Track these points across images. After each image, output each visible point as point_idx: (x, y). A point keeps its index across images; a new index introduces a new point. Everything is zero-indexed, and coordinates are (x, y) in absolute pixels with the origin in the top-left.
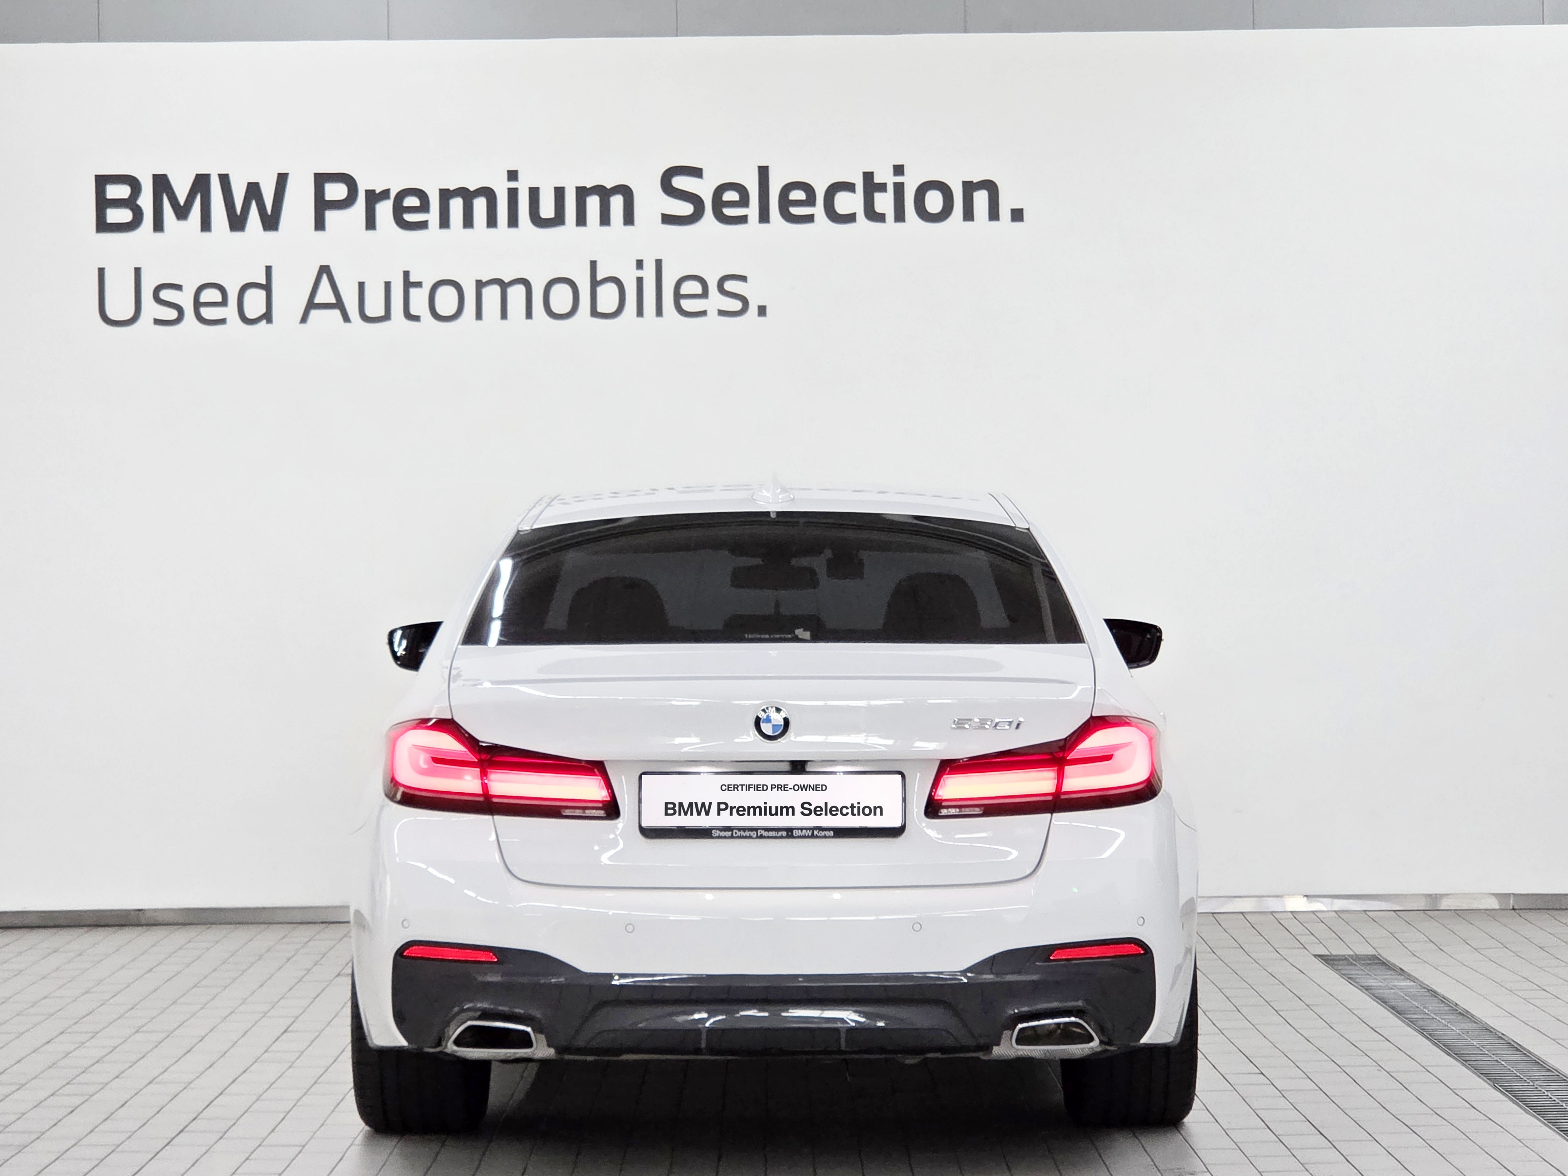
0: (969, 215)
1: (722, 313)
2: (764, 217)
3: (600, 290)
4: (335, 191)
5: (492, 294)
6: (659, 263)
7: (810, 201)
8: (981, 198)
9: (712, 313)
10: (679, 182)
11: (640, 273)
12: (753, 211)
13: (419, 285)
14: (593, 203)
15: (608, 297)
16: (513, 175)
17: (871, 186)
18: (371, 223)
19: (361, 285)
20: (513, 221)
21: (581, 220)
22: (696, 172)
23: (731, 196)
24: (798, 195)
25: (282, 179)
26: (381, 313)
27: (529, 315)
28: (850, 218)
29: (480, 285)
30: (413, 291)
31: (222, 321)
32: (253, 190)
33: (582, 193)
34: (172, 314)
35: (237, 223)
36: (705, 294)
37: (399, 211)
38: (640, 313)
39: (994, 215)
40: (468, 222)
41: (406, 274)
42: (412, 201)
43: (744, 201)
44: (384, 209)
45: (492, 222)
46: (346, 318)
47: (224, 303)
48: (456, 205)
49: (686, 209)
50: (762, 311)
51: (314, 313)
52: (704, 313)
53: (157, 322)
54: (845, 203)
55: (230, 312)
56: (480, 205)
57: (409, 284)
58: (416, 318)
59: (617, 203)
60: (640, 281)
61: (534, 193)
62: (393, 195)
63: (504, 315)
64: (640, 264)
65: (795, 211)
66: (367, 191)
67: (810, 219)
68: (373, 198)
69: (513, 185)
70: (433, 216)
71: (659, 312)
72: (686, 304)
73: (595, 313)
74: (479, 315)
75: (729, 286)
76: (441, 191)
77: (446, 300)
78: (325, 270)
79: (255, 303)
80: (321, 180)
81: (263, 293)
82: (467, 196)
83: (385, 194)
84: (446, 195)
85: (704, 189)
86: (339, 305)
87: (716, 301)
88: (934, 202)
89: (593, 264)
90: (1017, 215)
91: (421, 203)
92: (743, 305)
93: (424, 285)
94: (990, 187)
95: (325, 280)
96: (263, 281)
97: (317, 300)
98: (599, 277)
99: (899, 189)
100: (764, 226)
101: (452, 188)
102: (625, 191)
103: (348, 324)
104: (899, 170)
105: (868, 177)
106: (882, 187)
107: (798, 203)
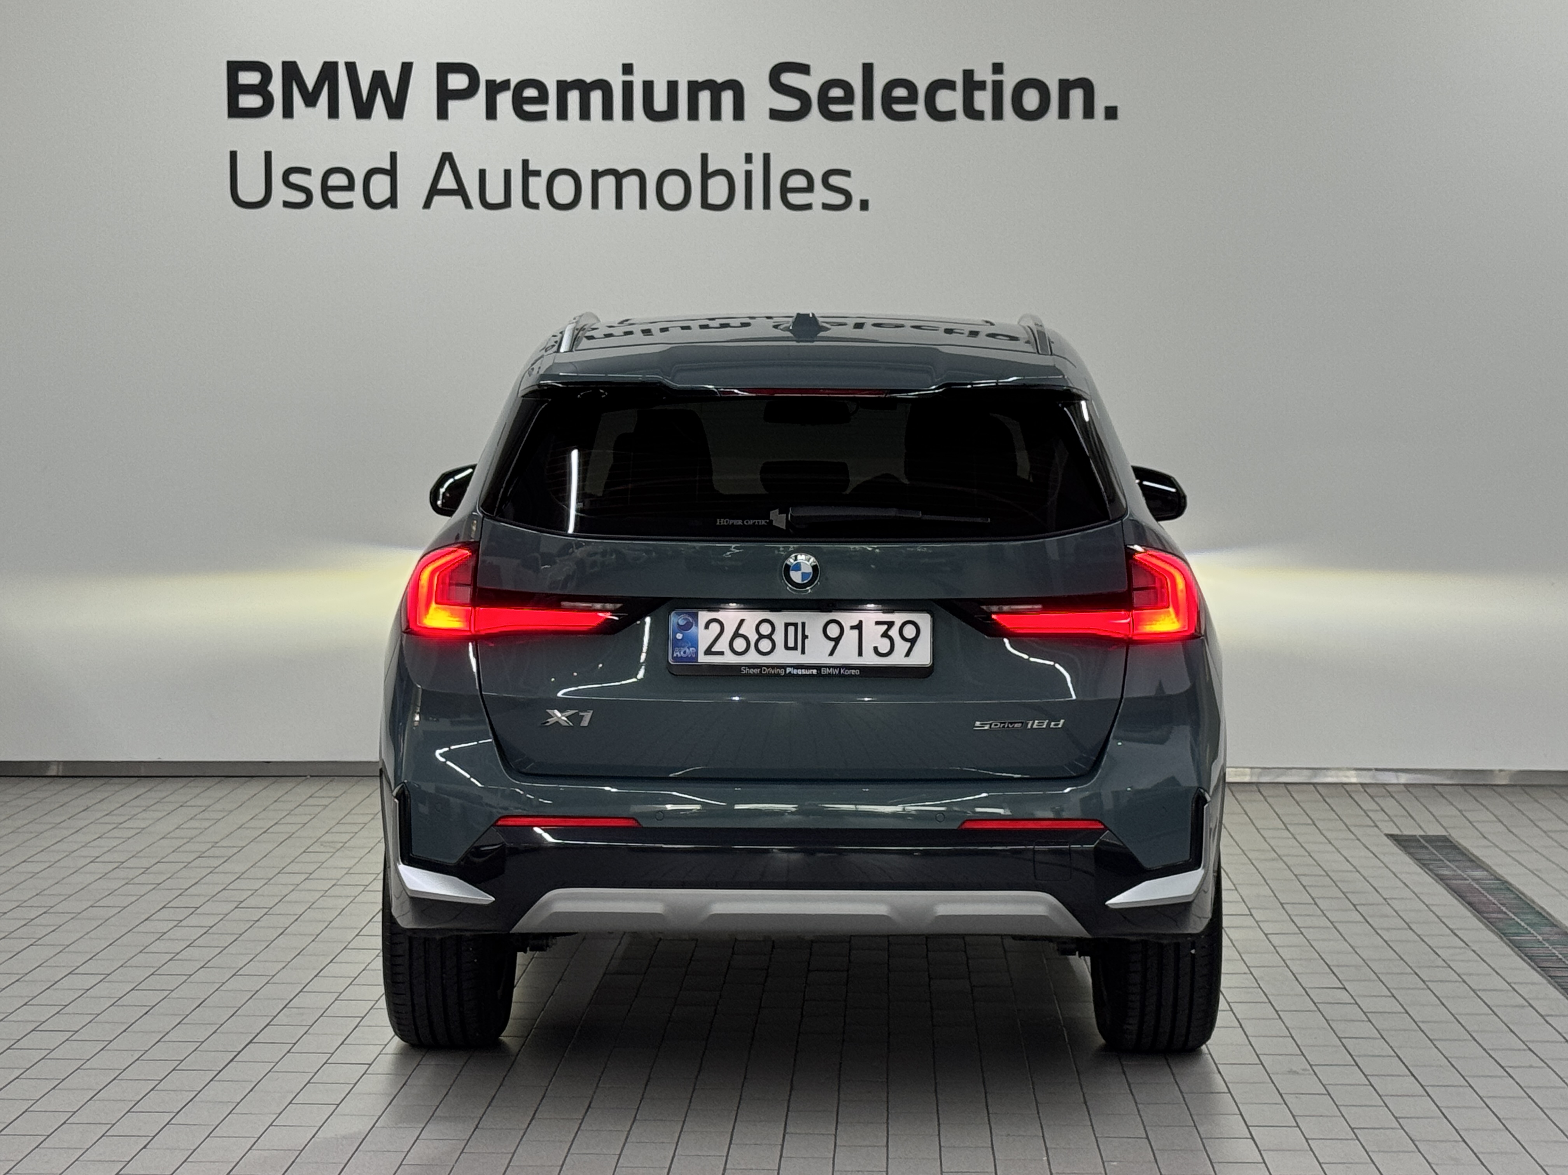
0: (1064, 113)
1: (826, 206)
2: (868, 114)
3: (711, 182)
4: (458, 82)
5: (607, 184)
6: (767, 157)
7: (912, 98)
8: (1077, 97)
9: (817, 206)
10: (788, 79)
11: (749, 167)
12: (857, 108)
13: (537, 173)
14: (705, 97)
15: (718, 190)
16: (628, 69)
17: (971, 84)
18: (491, 113)
19: (482, 173)
20: (628, 115)
21: (693, 115)
22: (803, 69)
23: (837, 92)
24: (900, 92)
25: (406, 69)
26: (500, 199)
27: (643, 205)
28: (950, 115)
29: (596, 175)
30: (532, 180)
31: (349, 205)
32: (379, 78)
33: (695, 87)
34: (301, 197)
35: (363, 110)
36: (810, 189)
37: (518, 103)
38: (748, 205)
39: (1089, 113)
40: (585, 114)
41: (525, 163)
42: (531, 92)
43: (848, 98)
44: (504, 100)
45: (607, 114)
46: (468, 205)
47: (350, 187)
48: (573, 97)
49: (793, 105)
50: (864, 205)
51: (437, 199)
52: (808, 207)
53: (287, 204)
54: (947, 100)
55: (356, 196)
56: (596, 97)
57: (528, 173)
58: (535, 206)
59: (727, 97)
60: (748, 174)
61: (648, 87)
62: (513, 85)
63: (619, 205)
64: (749, 158)
65: (899, 108)
66: (488, 82)
67: (911, 116)
68: (495, 88)
69: (628, 78)
70: (551, 108)
71: (767, 205)
72: (793, 198)
73: (705, 204)
74: (595, 205)
75: (834, 180)
76: (559, 83)
77: (564, 190)
78: (447, 158)
79: (380, 188)
80: (444, 70)
81: (386, 180)
82: (584, 88)
83: (505, 85)
84: (564, 87)
85: (811, 85)
86: (460, 191)
87: (821, 195)
88: (1031, 99)
89: (704, 157)
90: (1111, 113)
91: (539, 94)
92: (846, 198)
93: (543, 173)
94: (1086, 85)
95: (447, 168)
96: (388, 167)
97: (441, 185)
98: (711, 168)
99: (998, 87)
100: (868, 122)
101: (569, 79)
102: (735, 87)
103: (469, 211)
104: (998, 68)
105: (968, 74)
106: (982, 85)
107: (901, 100)
